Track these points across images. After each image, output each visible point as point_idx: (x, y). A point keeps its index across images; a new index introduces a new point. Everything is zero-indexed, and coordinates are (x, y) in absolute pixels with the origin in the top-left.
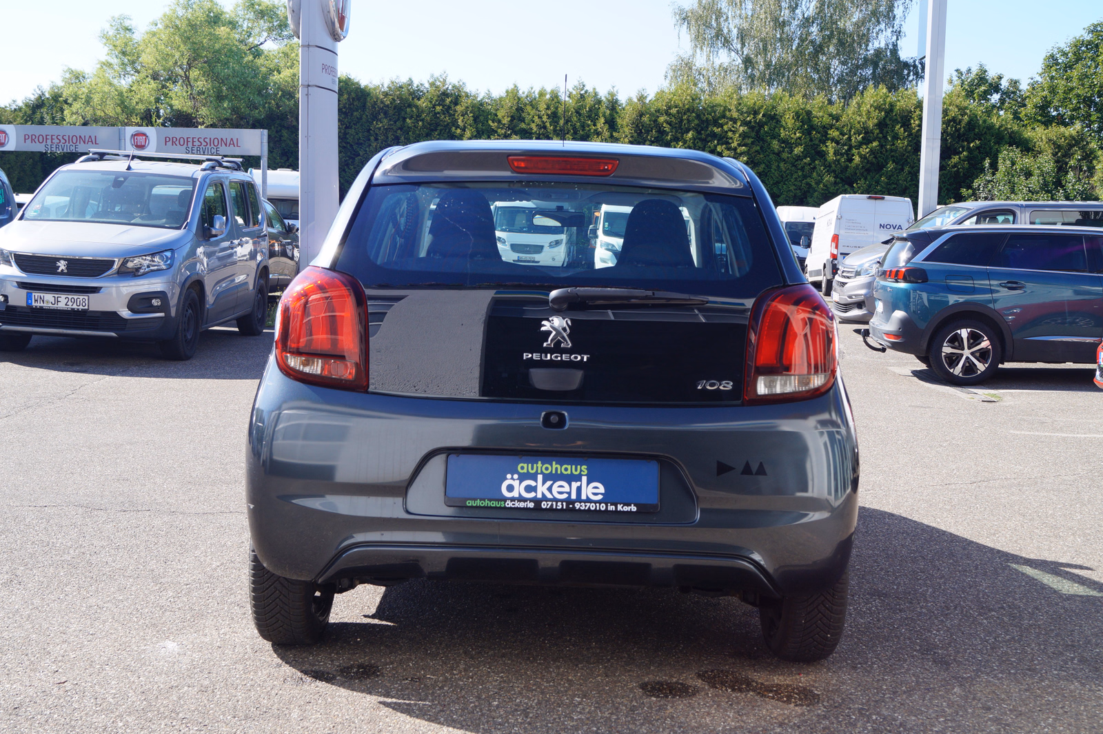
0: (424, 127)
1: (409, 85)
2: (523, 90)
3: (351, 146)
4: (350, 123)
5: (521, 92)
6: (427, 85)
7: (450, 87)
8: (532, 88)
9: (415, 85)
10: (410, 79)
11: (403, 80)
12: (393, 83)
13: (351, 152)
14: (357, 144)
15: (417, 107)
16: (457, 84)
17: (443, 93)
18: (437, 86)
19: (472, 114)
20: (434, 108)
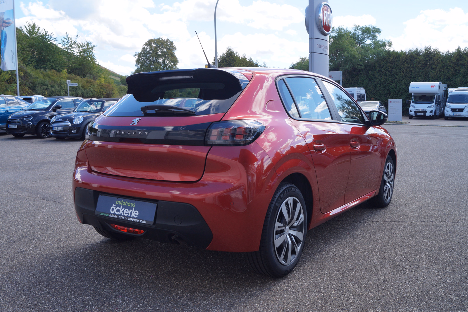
0: (421, 66)
1: (417, 51)
2: (462, 49)
3: (394, 75)
4: (394, 67)
5: (461, 50)
6: (424, 50)
7: (433, 50)
8: (466, 48)
9: (419, 51)
10: (417, 49)
11: (415, 49)
12: (410, 50)
13: (394, 78)
14: (396, 74)
15: (418, 59)
16: (435, 49)
17: (430, 53)
18: (428, 50)
19: (441, 60)
20: (426, 59)
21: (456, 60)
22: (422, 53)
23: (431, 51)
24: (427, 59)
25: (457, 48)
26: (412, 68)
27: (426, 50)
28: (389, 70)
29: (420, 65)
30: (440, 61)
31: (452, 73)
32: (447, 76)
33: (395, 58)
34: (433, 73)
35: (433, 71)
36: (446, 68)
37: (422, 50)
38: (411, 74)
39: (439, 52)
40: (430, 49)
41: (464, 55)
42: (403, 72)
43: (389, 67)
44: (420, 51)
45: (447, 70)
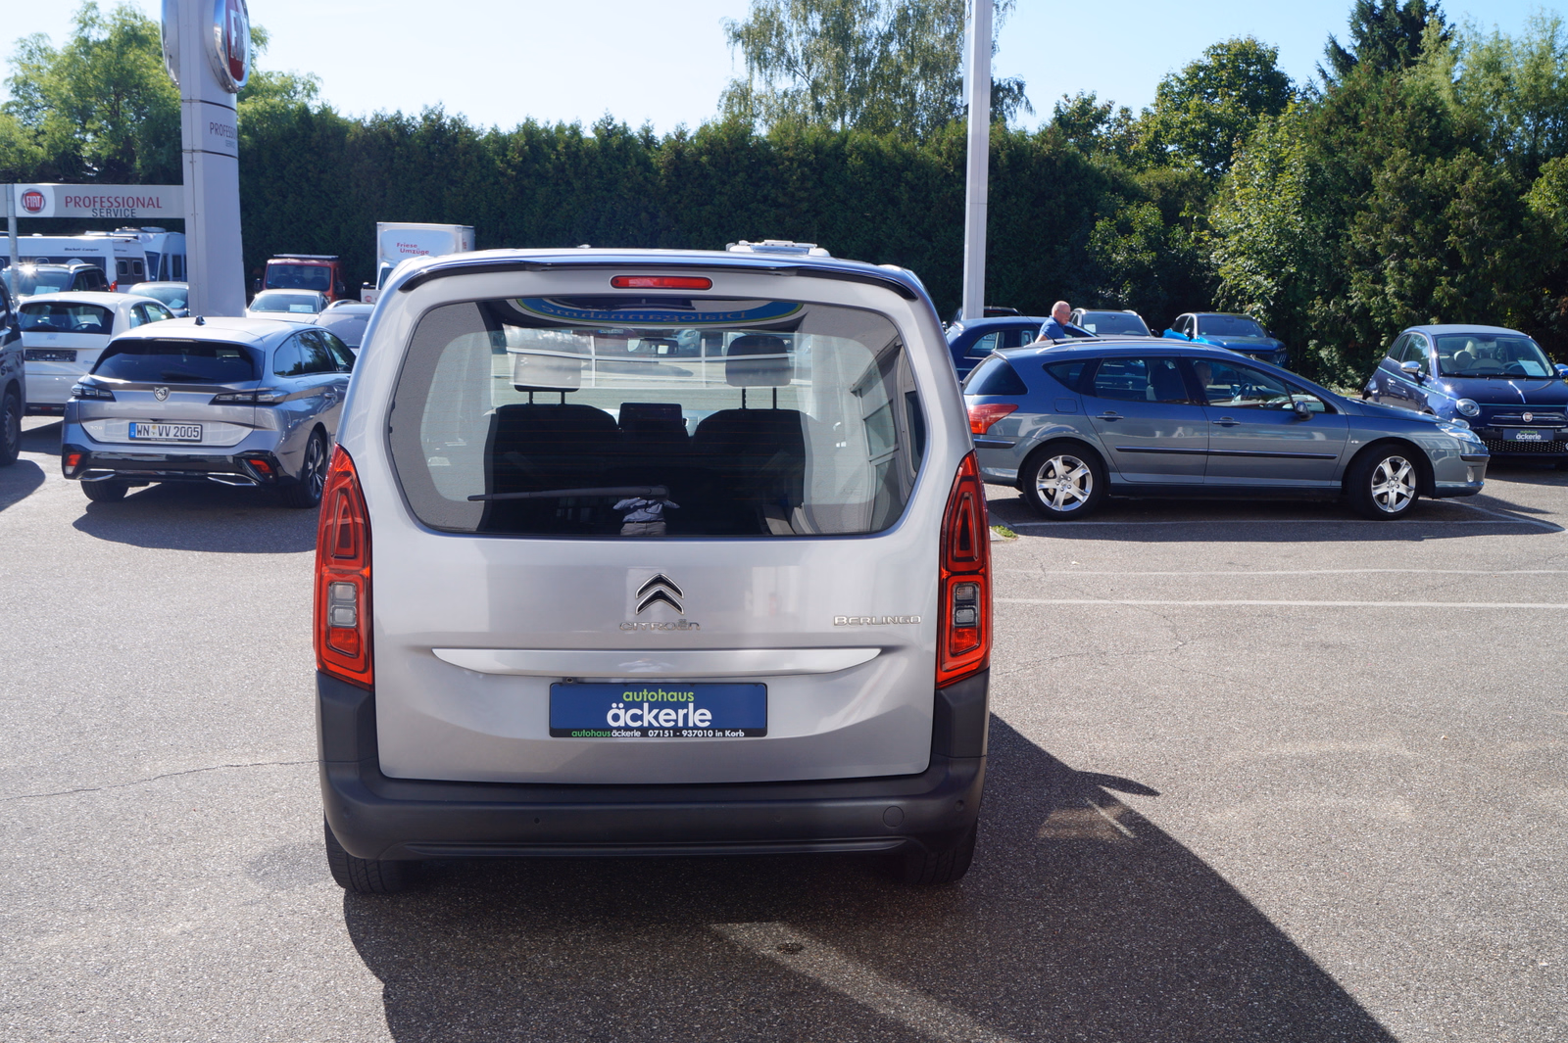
2: (539, 124)
5: (536, 126)
6: (420, 119)
7: (448, 122)
8: (548, 123)
9: (405, 119)
10: (399, 112)
12: (377, 116)
15: (407, 145)
17: (439, 129)
18: (432, 121)
19: (476, 154)
20: (428, 147)
21: (521, 159)
22: (414, 127)
23: (444, 124)
24: (432, 147)
25: (522, 121)
26: (386, 175)
27: (426, 118)
28: (310, 174)
29: (413, 165)
30: (475, 159)
31: (511, 197)
32: (498, 209)
33: (328, 137)
34: (455, 195)
35: (454, 189)
36: (492, 180)
37: (413, 118)
38: (384, 196)
39: (468, 131)
40: (440, 116)
41: (544, 146)
42: (358, 186)
43: (310, 167)
44: (408, 120)
45: (496, 187)
